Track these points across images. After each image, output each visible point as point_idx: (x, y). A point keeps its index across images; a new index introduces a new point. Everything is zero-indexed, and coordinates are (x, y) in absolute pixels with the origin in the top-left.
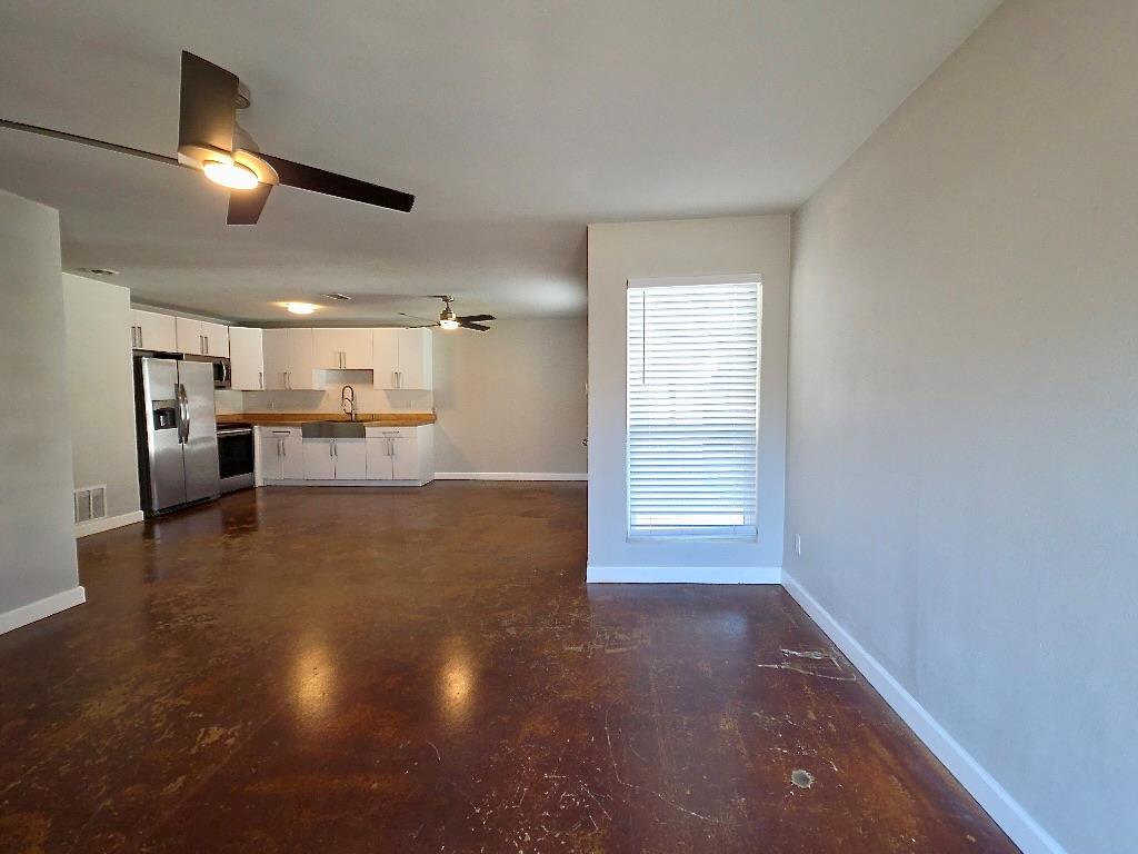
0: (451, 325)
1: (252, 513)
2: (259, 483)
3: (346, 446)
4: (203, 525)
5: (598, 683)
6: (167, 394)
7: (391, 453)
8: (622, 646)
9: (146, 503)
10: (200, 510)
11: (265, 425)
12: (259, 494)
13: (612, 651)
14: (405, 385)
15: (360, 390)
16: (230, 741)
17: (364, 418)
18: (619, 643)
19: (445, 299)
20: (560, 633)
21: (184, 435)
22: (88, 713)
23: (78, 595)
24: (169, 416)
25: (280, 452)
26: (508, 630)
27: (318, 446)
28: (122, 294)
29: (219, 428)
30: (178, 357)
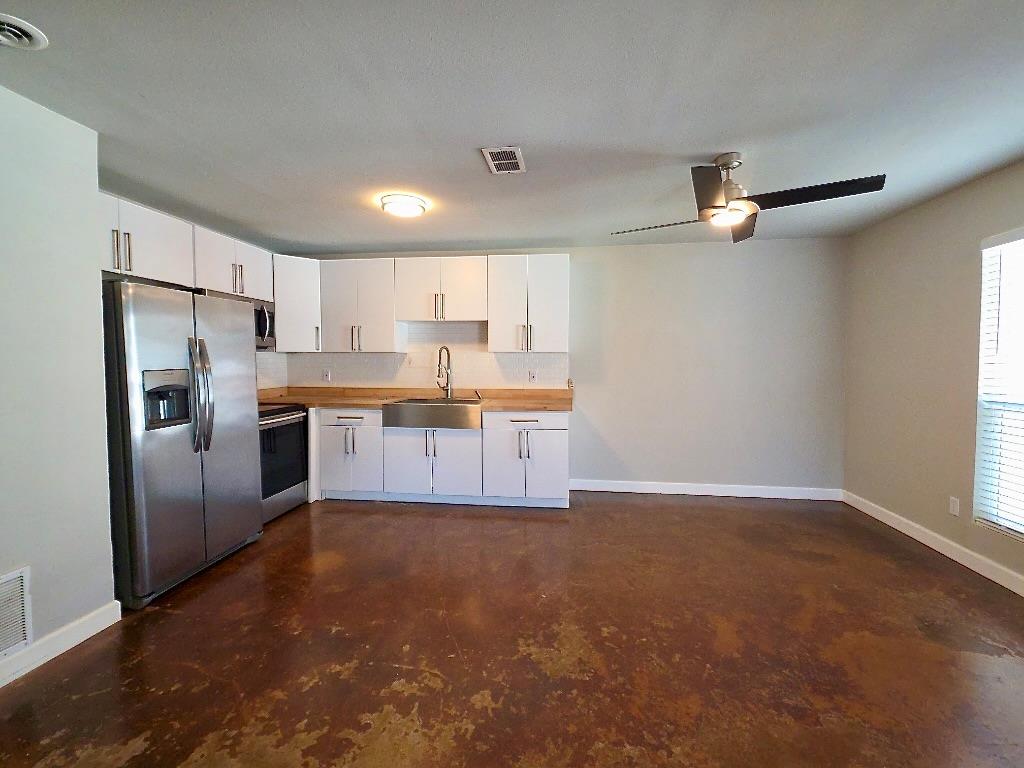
2: (314, 496)
6: (172, 357)
7: (524, 454)
11: (325, 406)
15: (461, 353)
21: (203, 435)
24: (176, 401)
25: (349, 448)
27: (407, 441)
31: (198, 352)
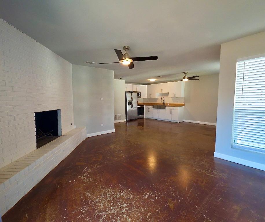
0: (186, 80)
1: (143, 123)
2: (145, 117)
3: (161, 111)
4: (135, 124)
5: (198, 179)
6: (130, 99)
7: (171, 113)
8: (213, 175)
9: (126, 119)
10: (134, 121)
11: (146, 105)
12: (145, 119)
13: (208, 174)
14: (176, 96)
15: (165, 98)
16: (123, 157)
17: (166, 104)
18: (213, 174)
19: (185, 73)
20: (195, 165)
21: (132, 107)
22: (111, 146)
23: (114, 131)
24: (130, 103)
25: (149, 111)
26: (181, 159)
27: (156, 110)
28: (124, 81)
29: (138, 106)
30: (132, 92)
31: (132, 99)
